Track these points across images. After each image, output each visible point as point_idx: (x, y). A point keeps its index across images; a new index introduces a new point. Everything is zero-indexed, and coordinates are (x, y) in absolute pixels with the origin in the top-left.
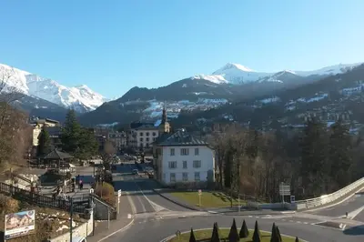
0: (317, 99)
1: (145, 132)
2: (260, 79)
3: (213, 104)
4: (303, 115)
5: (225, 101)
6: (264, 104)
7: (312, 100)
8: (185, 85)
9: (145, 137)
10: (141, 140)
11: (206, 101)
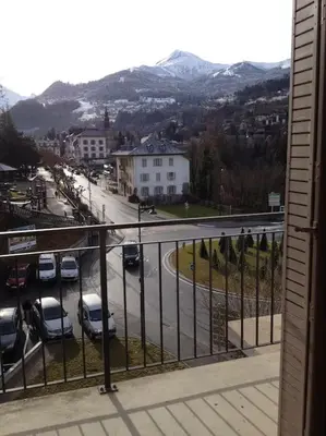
0: (280, 98)
1: (89, 140)
2: (214, 71)
3: (158, 104)
4: (264, 117)
5: (173, 101)
6: (219, 104)
7: (274, 99)
8: (122, 79)
9: (89, 146)
10: (86, 149)
11: (149, 100)
